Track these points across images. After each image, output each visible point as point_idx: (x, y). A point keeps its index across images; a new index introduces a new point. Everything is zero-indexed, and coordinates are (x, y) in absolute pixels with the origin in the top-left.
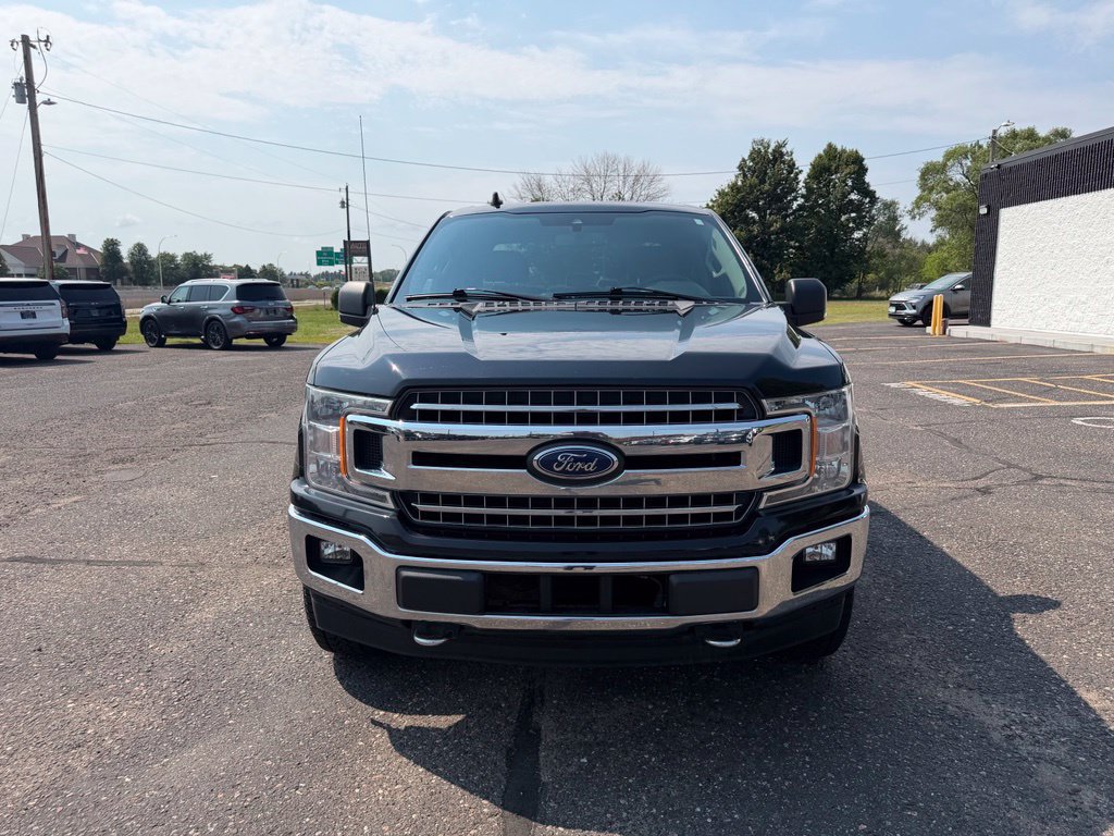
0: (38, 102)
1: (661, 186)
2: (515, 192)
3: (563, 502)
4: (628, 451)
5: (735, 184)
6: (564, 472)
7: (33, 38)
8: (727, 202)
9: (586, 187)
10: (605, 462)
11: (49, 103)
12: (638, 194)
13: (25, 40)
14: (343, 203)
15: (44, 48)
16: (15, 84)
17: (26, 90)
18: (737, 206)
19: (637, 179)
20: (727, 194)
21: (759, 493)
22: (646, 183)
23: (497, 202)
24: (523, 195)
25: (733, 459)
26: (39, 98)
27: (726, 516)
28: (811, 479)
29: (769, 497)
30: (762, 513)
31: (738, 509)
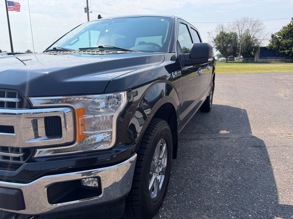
0: (89, 12)
1: (262, 26)
5: (290, 24)
8: (286, 31)
9: (237, 27)
11: (91, 12)
12: (254, 29)
16: (85, 8)
17: (87, 10)
18: (289, 32)
19: (254, 25)
20: (286, 28)
21: (35, 149)
22: (257, 25)
23: (99, 17)
24: (217, 30)
26: (89, 11)
27: (18, 159)
28: (76, 144)
29: (40, 152)
30: (37, 160)
31: (24, 156)
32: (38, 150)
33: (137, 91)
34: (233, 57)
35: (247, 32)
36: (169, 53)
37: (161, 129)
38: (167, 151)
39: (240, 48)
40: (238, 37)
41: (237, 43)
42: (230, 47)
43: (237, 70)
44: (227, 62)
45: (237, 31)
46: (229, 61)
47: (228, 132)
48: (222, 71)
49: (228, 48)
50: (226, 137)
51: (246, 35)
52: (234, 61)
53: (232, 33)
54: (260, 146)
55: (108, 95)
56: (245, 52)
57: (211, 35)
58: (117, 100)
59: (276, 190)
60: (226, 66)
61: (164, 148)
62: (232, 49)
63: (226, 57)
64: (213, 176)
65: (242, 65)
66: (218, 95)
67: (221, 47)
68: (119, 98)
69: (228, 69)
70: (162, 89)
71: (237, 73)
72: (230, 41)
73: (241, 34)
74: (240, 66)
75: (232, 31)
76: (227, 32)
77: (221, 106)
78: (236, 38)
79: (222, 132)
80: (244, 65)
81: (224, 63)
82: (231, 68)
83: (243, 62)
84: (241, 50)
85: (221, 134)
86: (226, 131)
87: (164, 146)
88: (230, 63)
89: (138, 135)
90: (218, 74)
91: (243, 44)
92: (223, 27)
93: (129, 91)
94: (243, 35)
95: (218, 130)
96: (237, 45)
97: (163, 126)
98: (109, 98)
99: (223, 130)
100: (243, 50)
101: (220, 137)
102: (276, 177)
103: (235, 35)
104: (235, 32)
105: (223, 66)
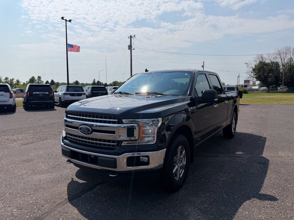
2: (254, 60)
3: (85, 138)
4: (93, 128)
6: (83, 131)
7: (132, 36)
9: (279, 57)
10: (89, 130)
11: (134, 49)
13: (131, 36)
14: (202, 66)
15: (134, 38)
16: (128, 46)
17: (130, 47)
21: (122, 141)
23: (146, 71)
24: (256, 60)
25: (114, 132)
26: (132, 48)
27: (114, 146)
28: (139, 140)
29: (124, 143)
30: (123, 146)
31: (117, 144)
32: (124, 142)
33: (168, 118)
34: (276, 87)
35: (290, 61)
36: (188, 96)
37: (181, 139)
38: (186, 155)
39: (284, 77)
40: (280, 66)
41: (279, 72)
42: (271, 76)
43: (277, 100)
44: (268, 92)
45: (279, 61)
46: (271, 90)
47: (242, 153)
48: (261, 102)
49: (269, 77)
50: (239, 156)
51: (290, 64)
52: (277, 90)
53: (274, 62)
54: (264, 163)
55: (153, 119)
56: (289, 82)
57: (250, 65)
58: (157, 122)
59: (261, 187)
60: (266, 96)
61: (184, 152)
62: (274, 78)
63: (268, 87)
64: (220, 177)
65: (285, 95)
66: (246, 125)
67: (262, 77)
68: (158, 121)
69: (269, 99)
70: (183, 117)
71: (276, 103)
72: (271, 70)
73: (283, 63)
74: (283, 96)
75: (273, 60)
76: (268, 61)
77: (245, 134)
78: (277, 67)
79: (238, 153)
80: (287, 95)
81: (266, 93)
82: (272, 99)
83: (287, 92)
84: (285, 79)
85: (236, 154)
86: (241, 152)
87: (183, 151)
88: (272, 93)
89: (167, 139)
90: (255, 104)
91: (286, 74)
92: (263, 57)
93: (163, 118)
94: (286, 64)
95: (235, 151)
96: (279, 74)
97: (182, 138)
98: (153, 121)
99: (239, 151)
100: (287, 79)
101: (235, 156)
102: (266, 181)
103: (277, 64)
104: (277, 62)
105: (263, 96)
